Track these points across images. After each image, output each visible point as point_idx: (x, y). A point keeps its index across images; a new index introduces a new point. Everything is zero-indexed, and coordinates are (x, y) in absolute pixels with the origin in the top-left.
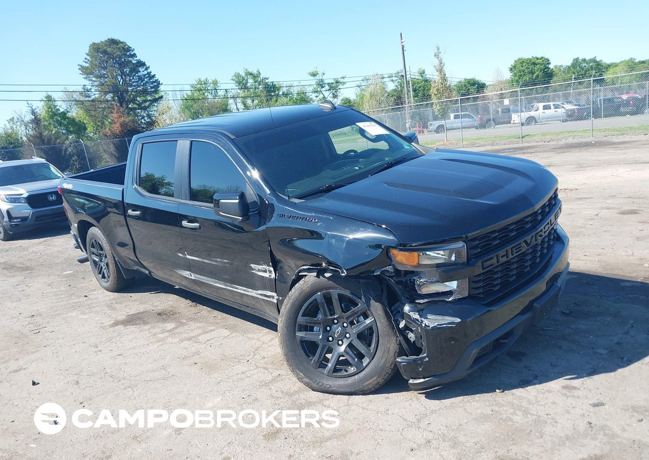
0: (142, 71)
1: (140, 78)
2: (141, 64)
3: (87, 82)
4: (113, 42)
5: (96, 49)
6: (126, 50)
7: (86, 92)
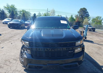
0: (87, 13)
1: (87, 14)
2: (87, 12)
3: (78, 14)
4: (84, 8)
5: (81, 9)
6: (86, 10)
7: (77, 15)
